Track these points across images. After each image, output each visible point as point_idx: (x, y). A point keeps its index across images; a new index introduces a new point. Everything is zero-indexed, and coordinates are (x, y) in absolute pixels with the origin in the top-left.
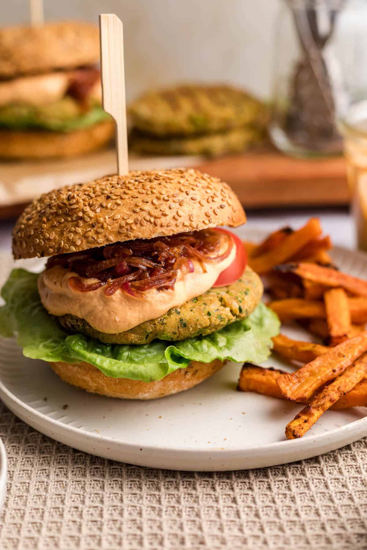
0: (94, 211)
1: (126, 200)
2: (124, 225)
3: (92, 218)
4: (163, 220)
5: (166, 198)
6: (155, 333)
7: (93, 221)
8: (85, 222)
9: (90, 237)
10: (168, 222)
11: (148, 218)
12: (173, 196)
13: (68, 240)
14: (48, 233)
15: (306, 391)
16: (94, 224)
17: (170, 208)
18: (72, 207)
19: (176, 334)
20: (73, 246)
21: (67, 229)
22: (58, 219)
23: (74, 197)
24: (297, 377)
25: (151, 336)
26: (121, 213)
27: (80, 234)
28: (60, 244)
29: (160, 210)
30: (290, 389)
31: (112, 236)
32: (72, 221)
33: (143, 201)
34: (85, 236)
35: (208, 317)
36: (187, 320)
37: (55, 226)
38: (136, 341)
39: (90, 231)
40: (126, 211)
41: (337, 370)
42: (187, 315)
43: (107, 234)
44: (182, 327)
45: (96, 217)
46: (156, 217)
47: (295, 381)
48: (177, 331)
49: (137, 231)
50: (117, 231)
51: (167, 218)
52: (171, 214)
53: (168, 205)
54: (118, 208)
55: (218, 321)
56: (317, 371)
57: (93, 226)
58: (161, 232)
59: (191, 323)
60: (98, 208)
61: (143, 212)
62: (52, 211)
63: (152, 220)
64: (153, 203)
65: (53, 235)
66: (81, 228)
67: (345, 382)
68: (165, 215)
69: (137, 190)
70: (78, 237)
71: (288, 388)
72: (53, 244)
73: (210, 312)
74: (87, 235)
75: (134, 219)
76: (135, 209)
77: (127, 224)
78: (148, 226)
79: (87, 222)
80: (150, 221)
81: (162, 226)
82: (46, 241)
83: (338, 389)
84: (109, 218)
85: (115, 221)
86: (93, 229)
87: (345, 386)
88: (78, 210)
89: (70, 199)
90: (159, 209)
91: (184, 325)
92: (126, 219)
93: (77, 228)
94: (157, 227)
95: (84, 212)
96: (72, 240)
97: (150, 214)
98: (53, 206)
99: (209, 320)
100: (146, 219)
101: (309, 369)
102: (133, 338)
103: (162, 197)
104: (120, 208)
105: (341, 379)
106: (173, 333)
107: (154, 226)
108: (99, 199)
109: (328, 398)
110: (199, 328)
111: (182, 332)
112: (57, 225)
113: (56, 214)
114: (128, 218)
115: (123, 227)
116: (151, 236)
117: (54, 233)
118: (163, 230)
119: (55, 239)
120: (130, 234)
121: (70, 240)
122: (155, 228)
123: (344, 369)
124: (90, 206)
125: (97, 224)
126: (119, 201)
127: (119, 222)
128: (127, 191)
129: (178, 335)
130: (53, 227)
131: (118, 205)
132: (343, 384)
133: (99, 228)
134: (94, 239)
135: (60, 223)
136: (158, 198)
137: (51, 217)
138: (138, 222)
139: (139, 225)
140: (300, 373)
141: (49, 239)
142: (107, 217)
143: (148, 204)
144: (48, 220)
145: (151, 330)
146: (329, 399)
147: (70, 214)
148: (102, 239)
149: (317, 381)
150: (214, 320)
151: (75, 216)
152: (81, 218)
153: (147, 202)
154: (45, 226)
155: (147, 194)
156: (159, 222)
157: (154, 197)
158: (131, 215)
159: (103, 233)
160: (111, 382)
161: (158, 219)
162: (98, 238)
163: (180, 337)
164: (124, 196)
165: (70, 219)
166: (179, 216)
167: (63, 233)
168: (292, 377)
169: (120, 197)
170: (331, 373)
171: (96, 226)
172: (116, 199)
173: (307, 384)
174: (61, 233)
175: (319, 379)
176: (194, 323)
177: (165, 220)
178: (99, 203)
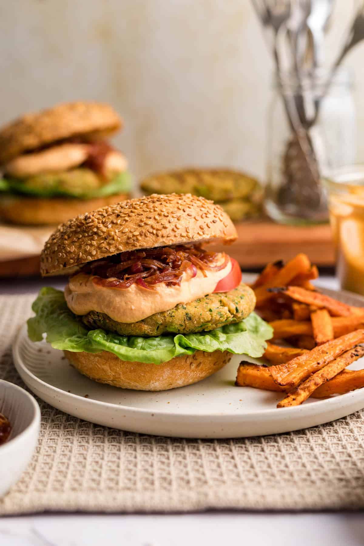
0: (107, 227)
1: (133, 217)
2: (131, 237)
3: (105, 232)
4: (164, 232)
5: (166, 214)
6: (165, 325)
7: (106, 234)
8: (99, 236)
9: (104, 248)
10: (168, 234)
11: (151, 230)
12: (172, 213)
13: (86, 251)
14: (69, 247)
15: (294, 378)
16: (106, 237)
17: (169, 222)
18: (89, 225)
19: (182, 326)
20: (89, 256)
21: (84, 243)
22: (77, 236)
23: (90, 218)
24: (286, 367)
25: (161, 327)
26: (128, 227)
27: (95, 246)
28: (79, 255)
29: (162, 224)
30: (280, 376)
31: (122, 246)
32: (89, 236)
33: (147, 217)
34: (99, 248)
35: (210, 313)
36: (192, 314)
37: (75, 242)
38: (148, 332)
39: (103, 243)
40: (133, 226)
41: (321, 363)
42: (191, 310)
43: (117, 245)
44: (188, 320)
45: (108, 231)
46: (157, 230)
47: (286, 370)
48: (183, 324)
49: (142, 241)
50: (125, 241)
51: (167, 230)
52: (170, 227)
53: (168, 220)
54: (126, 223)
55: (218, 316)
56: (304, 363)
57: (106, 239)
58: (162, 242)
59: (195, 317)
60: (110, 224)
61: (147, 226)
62: (72, 230)
63: (155, 232)
64: (155, 219)
65: (73, 249)
66: (96, 241)
67: (328, 371)
68: (165, 228)
69: (142, 209)
70: (93, 248)
71: (279, 375)
72: (73, 256)
73: (212, 309)
74: (100, 246)
75: (139, 232)
76: (140, 224)
77: (134, 236)
78: (151, 237)
79: (100, 236)
80: (153, 233)
81: (163, 237)
82: (67, 254)
83: (322, 375)
84: (119, 232)
85: (123, 234)
86: (106, 242)
87: (328, 374)
88: (93, 227)
89: (86, 219)
90: (160, 223)
91: (189, 318)
92: (133, 232)
93: (92, 241)
94: (158, 238)
95: (98, 228)
96: (88, 252)
97: (152, 227)
98: (73, 226)
99: (210, 315)
100: (149, 231)
101: (296, 362)
102: (146, 329)
103: (163, 213)
104: (128, 224)
105: (325, 369)
106: (180, 325)
107: (156, 237)
108: (110, 217)
109: (312, 382)
110: (202, 322)
111: (188, 325)
112: (76, 240)
113: (76, 232)
114: (135, 231)
115: (131, 238)
116: (154, 245)
117: (73, 246)
118: (164, 240)
119: (75, 251)
120: (136, 244)
121: (87, 251)
122: (157, 238)
123: (327, 362)
124: (103, 223)
125: (109, 237)
126: (127, 218)
127: (127, 235)
128: (133, 210)
129: (184, 327)
130: (73, 242)
131: (126, 221)
132: (327, 372)
133: (110, 240)
134: (106, 249)
135: (79, 239)
136: (159, 215)
137: (71, 234)
138: (143, 234)
139: (143, 236)
140: (289, 364)
141: (70, 252)
142: (117, 231)
143: (151, 219)
144: (69, 237)
145: (161, 321)
146: (314, 383)
147: (87, 231)
148: (113, 249)
149: (303, 371)
150: (215, 315)
151: (91, 231)
152: (96, 233)
153: (150, 218)
154: (66, 242)
155: (150, 212)
156: (160, 233)
157: (156, 214)
158: (137, 229)
159: (114, 244)
160: (127, 370)
161: (159, 231)
162: (110, 248)
163: (186, 329)
164: (131, 214)
165: (87, 235)
166: (178, 229)
167: (81, 247)
168: (282, 367)
169: (127, 215)
170: (316, 365)
171: (108, 239)
172: (124, 217)
173: (295, 373)
174: (80, 247)
175: (306, 369)
176: (197, 317)
177: (166, 231)
178: (111, 221)
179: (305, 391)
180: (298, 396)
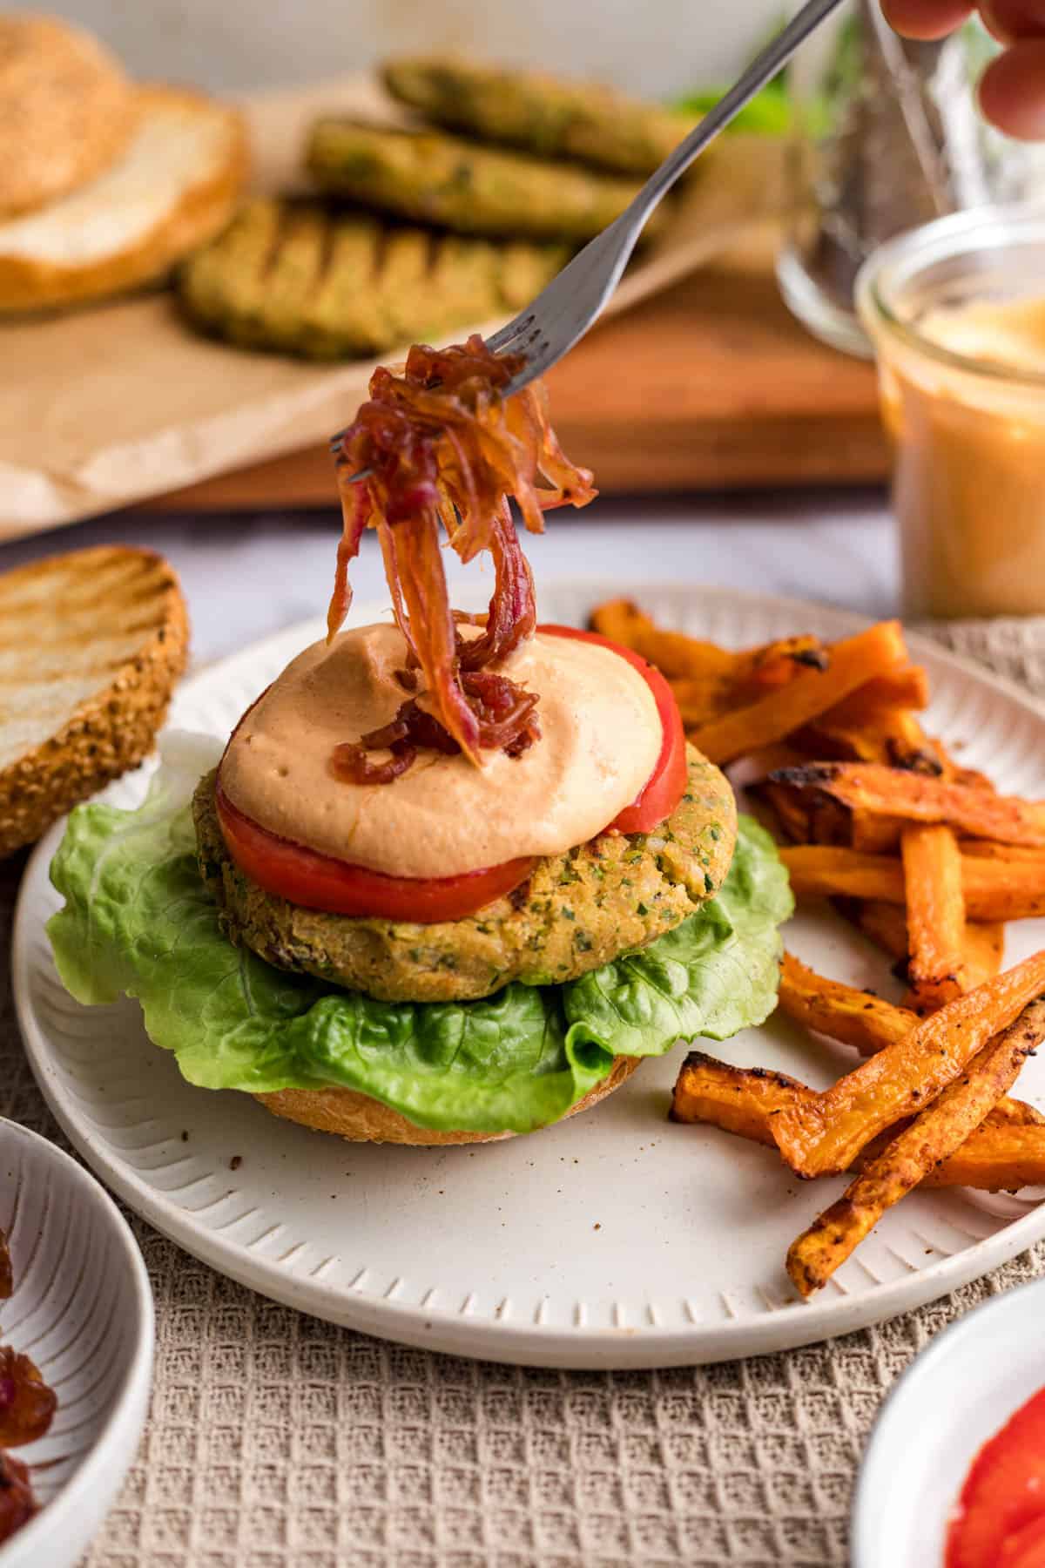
15: (841, 1153)
24: (821, 1113)
30: (802, 1147)
41: (924, 1091)
47: (816, 1124)
55: (665, 923)
67: (942, 1131)
71: (797, 1143)
73: (645, 905)
105: (933, 1122)
109: (895, 1179)
132: (938, 1136)
140: (827, 1101)
146: (899, 1181)
149: (870, 1124)
173: (846, 1135)
175: (877, 1119)
179: (871, 1209)
180: (848, 1229)
